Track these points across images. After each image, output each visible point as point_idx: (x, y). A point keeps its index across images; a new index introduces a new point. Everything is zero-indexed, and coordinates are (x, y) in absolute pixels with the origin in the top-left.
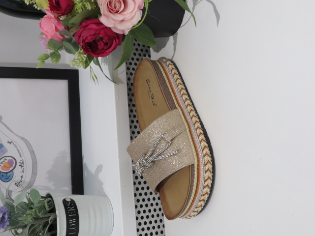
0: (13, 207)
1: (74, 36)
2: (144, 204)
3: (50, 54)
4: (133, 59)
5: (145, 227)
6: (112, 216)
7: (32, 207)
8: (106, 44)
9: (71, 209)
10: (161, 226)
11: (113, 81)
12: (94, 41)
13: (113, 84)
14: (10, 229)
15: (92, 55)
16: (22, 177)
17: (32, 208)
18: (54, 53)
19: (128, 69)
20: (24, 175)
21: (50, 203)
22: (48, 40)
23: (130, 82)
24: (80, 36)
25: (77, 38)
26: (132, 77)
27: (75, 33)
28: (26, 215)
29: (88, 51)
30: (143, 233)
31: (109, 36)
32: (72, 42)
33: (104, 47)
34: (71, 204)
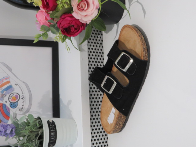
0: (18, 124)
1: (56, 23)
2: (96, 125)
3: (42, 34)
4: (92, 36)
5: (96, 139)
6: (77, 131)
7: (29, 124)
8: (76, 29)
9: (52, 127)
10: (106, 139)
12: (69, 27)
13: (79, 51)
14: (16, 137)
15: (67, 35)
16: (23, 106)
17: (29, 126)
18: (45, 34)
19: (89, 42)
20: (24, 104)
21: (40, 122)
22: (41, 25)
23: (89, 51)
24: (60, 23)
25: (58, 25)
26: (91, 48)
27: (57, 22)
28: (26, 129)
29: (65, 33)
30: (95, 142)
31: (78, 25)
32: (55, 27)
33: (74, 30)
34: (52, 124)
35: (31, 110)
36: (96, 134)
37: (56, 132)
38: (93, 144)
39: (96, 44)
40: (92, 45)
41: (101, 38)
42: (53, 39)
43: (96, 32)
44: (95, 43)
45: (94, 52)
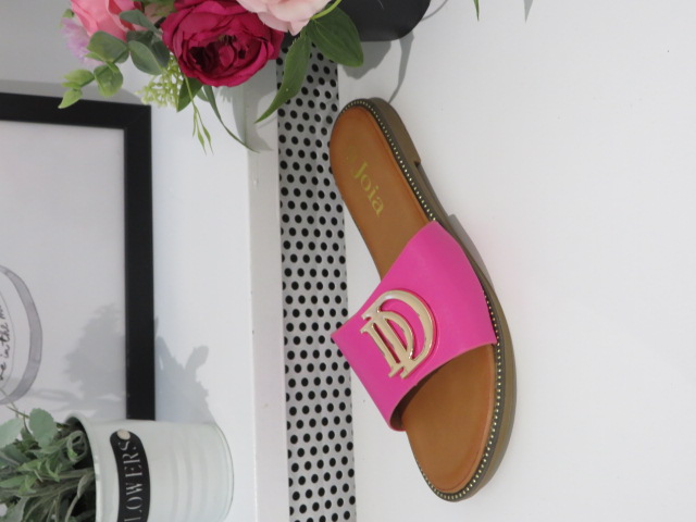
1: (158, 25)
2: (307, 447)
3: (96, 71)
5: (309, 503)
8: (241, 54)
11: (245, 144)
12: (211, 46)
13: (244, 150)
15: (203, 78)
17: (33, 457)
18: (106, 69)
19: (281, 113)
20: (8, 362)
21: (78, 442)
22: (90, 34)
23: (284, 148)
24: (177, 28)
25: (168, 34)
26: (289, 135)
27: (162, 20)
28: (19, 474)
29: (194, 68)
30: (303, 518)
31: (252, 35)
32: (153, 42)
33: (234, 61)
34: (130, 446)
35: (36, 386)
36: (309, 485)
39: (312, 121)
40: (295, 123)
41: (328, 95)
42: (137, 94)
43: (310, 71)
44: (306, 116)
45: (302, 154)
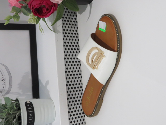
2: (73, 104)
3: (13, 16)
4: (66, 18)
5: (74, 117)
6: (54, 111)
7: (7, 107)
8: (48, 10)
10: (83, 116)
11: (54, 32)
12: (41, 8)
15: (39, 16)
16: (3, 87)
18: (16, 15)
19: (63, 24)
21: (18, 104)
23: (64, 32)
24: (31, 4)
25: (29, 6)
26: (66, 29)
27: (28, 3)
28: (3, 112)
29: (37, 14)
30: (73, 121)
31: (49, 5)
32: (27, 8)
33: (46, 11)
34: (30, 105)
35: (11, 91)
36: (74, 113)
37: (33, 113)
38: (71, 122)
39: (71, 25)
40: (67, 26)
41: (75, 19)
42: (27, 21)
43: (70, 13)
44: (70, 24)
45: (69, 33)
